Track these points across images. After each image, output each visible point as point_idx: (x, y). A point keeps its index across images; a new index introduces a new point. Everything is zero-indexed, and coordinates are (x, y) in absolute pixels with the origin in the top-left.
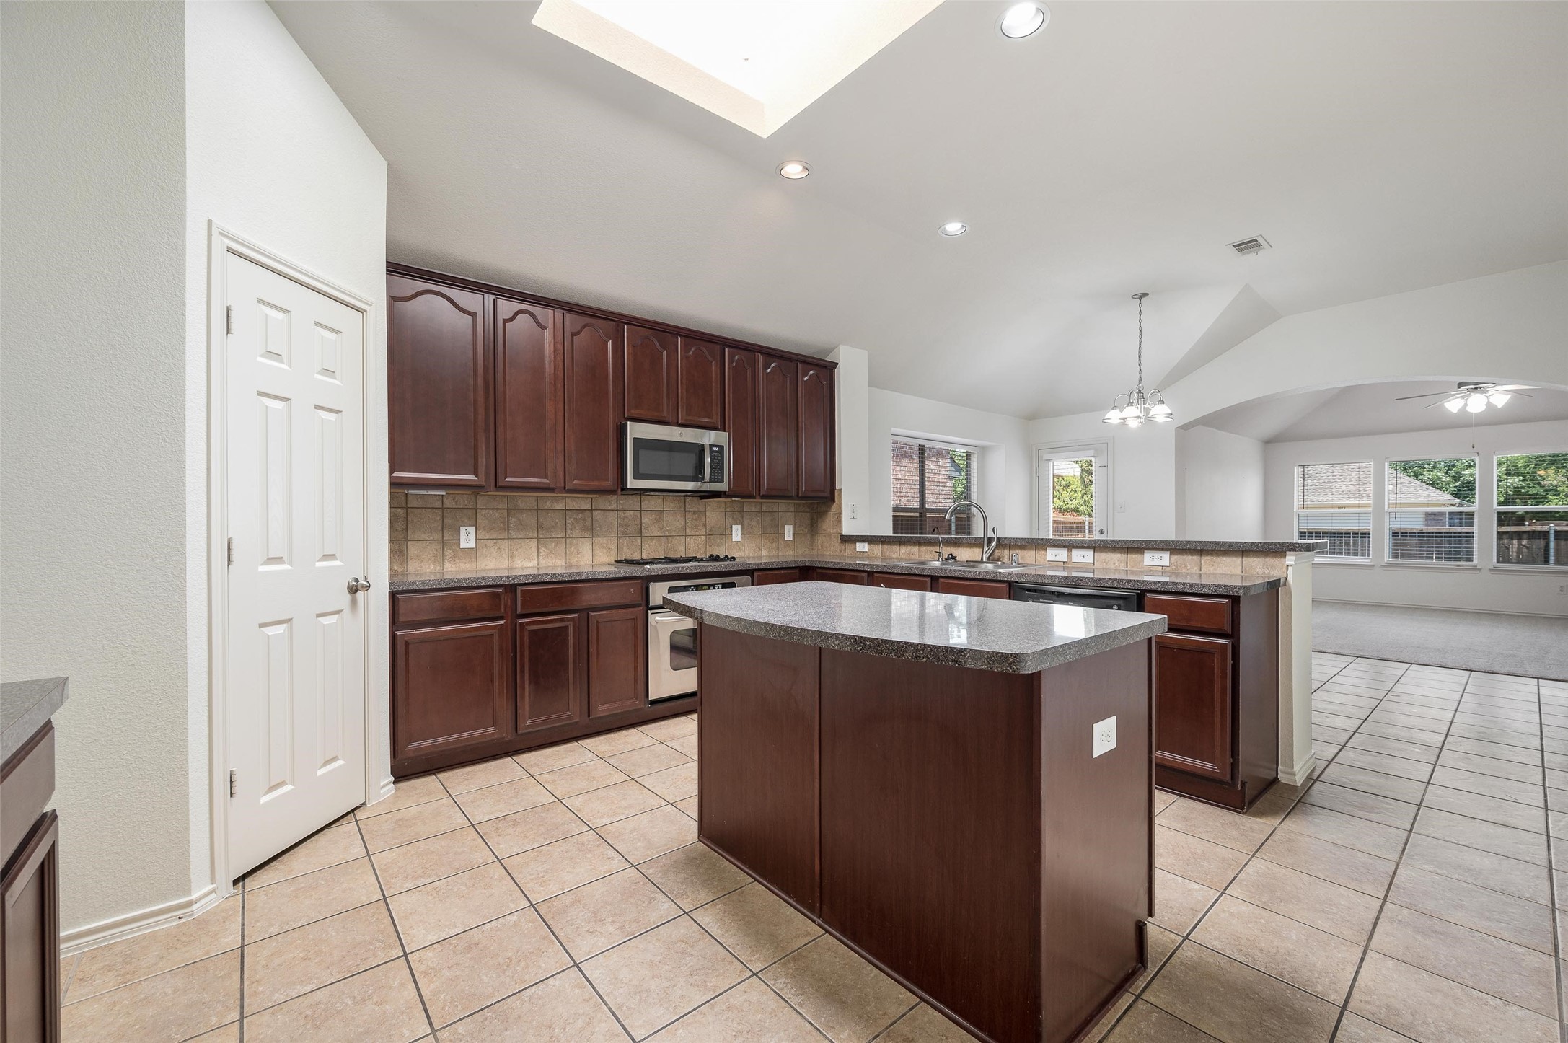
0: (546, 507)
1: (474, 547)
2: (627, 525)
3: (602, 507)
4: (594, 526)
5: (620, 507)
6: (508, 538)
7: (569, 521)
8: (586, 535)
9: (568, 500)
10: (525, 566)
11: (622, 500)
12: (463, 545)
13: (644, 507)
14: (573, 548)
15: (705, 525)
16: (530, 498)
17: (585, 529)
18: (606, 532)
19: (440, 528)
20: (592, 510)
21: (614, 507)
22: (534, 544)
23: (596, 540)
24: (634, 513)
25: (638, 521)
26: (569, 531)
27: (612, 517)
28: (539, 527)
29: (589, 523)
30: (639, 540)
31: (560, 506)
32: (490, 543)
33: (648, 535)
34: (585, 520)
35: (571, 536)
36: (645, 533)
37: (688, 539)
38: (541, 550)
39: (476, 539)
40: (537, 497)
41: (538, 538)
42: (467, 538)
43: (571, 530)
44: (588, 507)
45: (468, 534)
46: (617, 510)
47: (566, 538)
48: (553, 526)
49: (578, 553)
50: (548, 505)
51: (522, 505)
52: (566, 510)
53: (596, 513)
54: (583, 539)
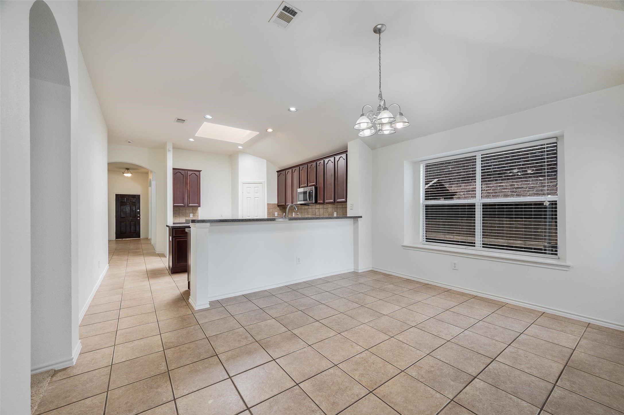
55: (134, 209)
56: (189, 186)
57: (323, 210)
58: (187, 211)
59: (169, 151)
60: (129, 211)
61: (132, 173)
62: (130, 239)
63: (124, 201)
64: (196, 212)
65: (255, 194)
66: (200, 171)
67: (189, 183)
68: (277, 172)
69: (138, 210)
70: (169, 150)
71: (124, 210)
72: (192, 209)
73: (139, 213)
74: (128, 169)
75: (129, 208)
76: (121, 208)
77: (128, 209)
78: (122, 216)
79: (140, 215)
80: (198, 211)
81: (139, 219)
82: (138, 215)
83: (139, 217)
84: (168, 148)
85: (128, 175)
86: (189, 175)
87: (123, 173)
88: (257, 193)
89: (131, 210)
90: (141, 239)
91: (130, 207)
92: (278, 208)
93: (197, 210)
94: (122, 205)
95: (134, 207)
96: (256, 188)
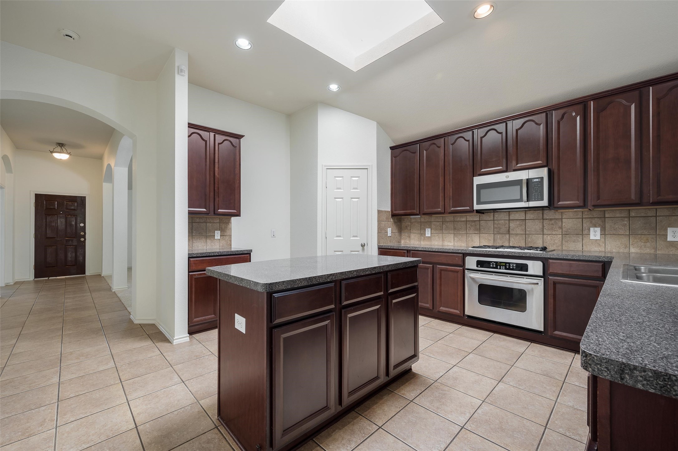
0: (457, 220)
1: (430, 236)
2: (500, 228)
3: (485, 219)
4: (481, 228)
5: (495, 218)
6: (442, 233)
7: (468, 226)
8: (476, 232)
9: (468, 217)
10: (448, 245)
11: (497, 215)
12: (427, 235)
13: (511, 218)
14: (470, 238)
15: (561, 228)
16: (451, 217)
17: (476, 230)
18: (487, 231)
19: (420, 229)
20: (480, 221)
21: (492, 218)
22: (452, 236)
23: (482, 235)
24: (504, 222)
25: (507, 226)
26: (468, 231)
27: (491, 224)
28: (455, 229)
29: (478, 227)
30: (507, 236)
31: (464, 219)
32: (436, 235)
33: (514, 233)
34: (476, 225)
35: (469, 233)
36: (511, 232)
37: (545, 236)
38: (455, 239)
39: (431, 233)
40: (454, 216)
41: (454, 233)
42: (428, 233)
43: (469, 230)
44: (478, 219)
45: (428, 231)
46: (494, 220)
47: (466, 234)
48: (460, 228)
49: (472, 241)
50: (459, 219)
51: (448, 220)
52: (466, 221)
53: (482, 222)
54: (475, 234)
55: (73, 223)
56: (218, 168)
57: (541, 224)
58: (208, 224)
59: (180, 71)
60: (64, 227)
61: (69, 153)
62: (64, 277)
63: (52, 207)
64: (226, 228)
65: (352, 190)
66: (239, 137)
67: (218, 161)
68: (392, 148)
69: (82, 225)
70: (182, 71)
71: (53, 224)
72: (218, 221)
73: (84, 229)
74: (61, 145)
75: (63, 220)
76: (46, 221)
77: (61, 222)
78: (48, 236)
79: (85, 233)
80: (230, 224)
81: (82, 239)
82: (82, 233)
83: (84, 236)
84: (177, 65)
85: (64, 157)
86: (219, 144)
87: (52, 152)
88: (356, 189)
89: (67, 224)
90: (86, 277)
91: (66, 219)
92: (392, 220)
93: (229, 222)
94: (49, 215)
95: (74, 219)
96: (354, 178)
